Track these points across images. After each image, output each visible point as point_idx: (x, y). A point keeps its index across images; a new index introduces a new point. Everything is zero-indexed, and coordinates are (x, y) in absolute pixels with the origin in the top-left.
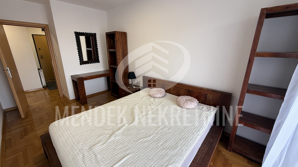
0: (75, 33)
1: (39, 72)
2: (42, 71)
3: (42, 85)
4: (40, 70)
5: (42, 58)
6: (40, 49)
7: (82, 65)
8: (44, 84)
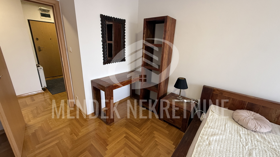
0: (102, 16)
1: (38, 69)
2: (42, 69)
3: (42, 87)
4: (39, 66)
5: (40, 50)
6: (37, 39)
7: (106, 64)
8: (45, 85)
